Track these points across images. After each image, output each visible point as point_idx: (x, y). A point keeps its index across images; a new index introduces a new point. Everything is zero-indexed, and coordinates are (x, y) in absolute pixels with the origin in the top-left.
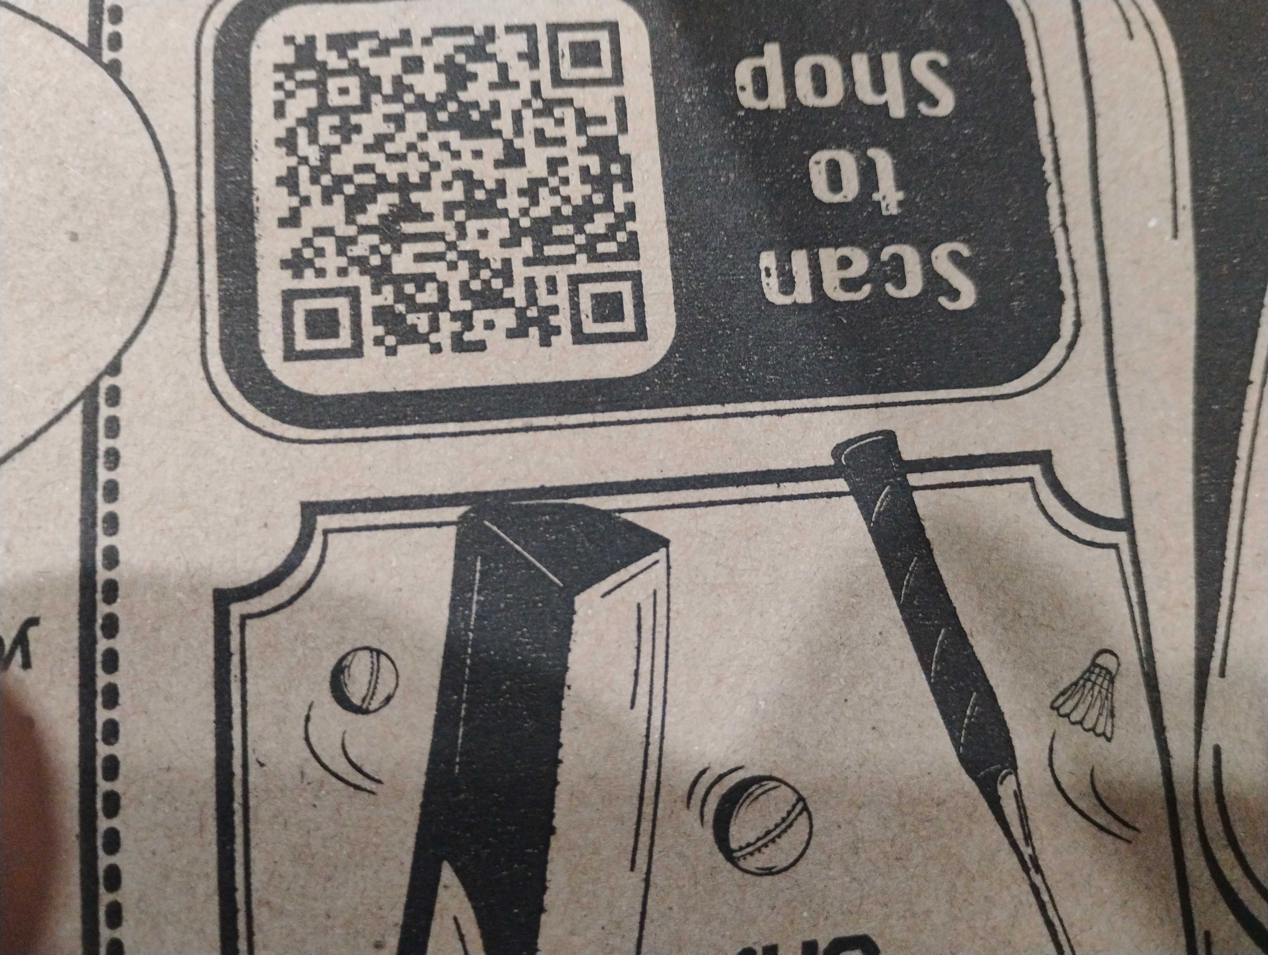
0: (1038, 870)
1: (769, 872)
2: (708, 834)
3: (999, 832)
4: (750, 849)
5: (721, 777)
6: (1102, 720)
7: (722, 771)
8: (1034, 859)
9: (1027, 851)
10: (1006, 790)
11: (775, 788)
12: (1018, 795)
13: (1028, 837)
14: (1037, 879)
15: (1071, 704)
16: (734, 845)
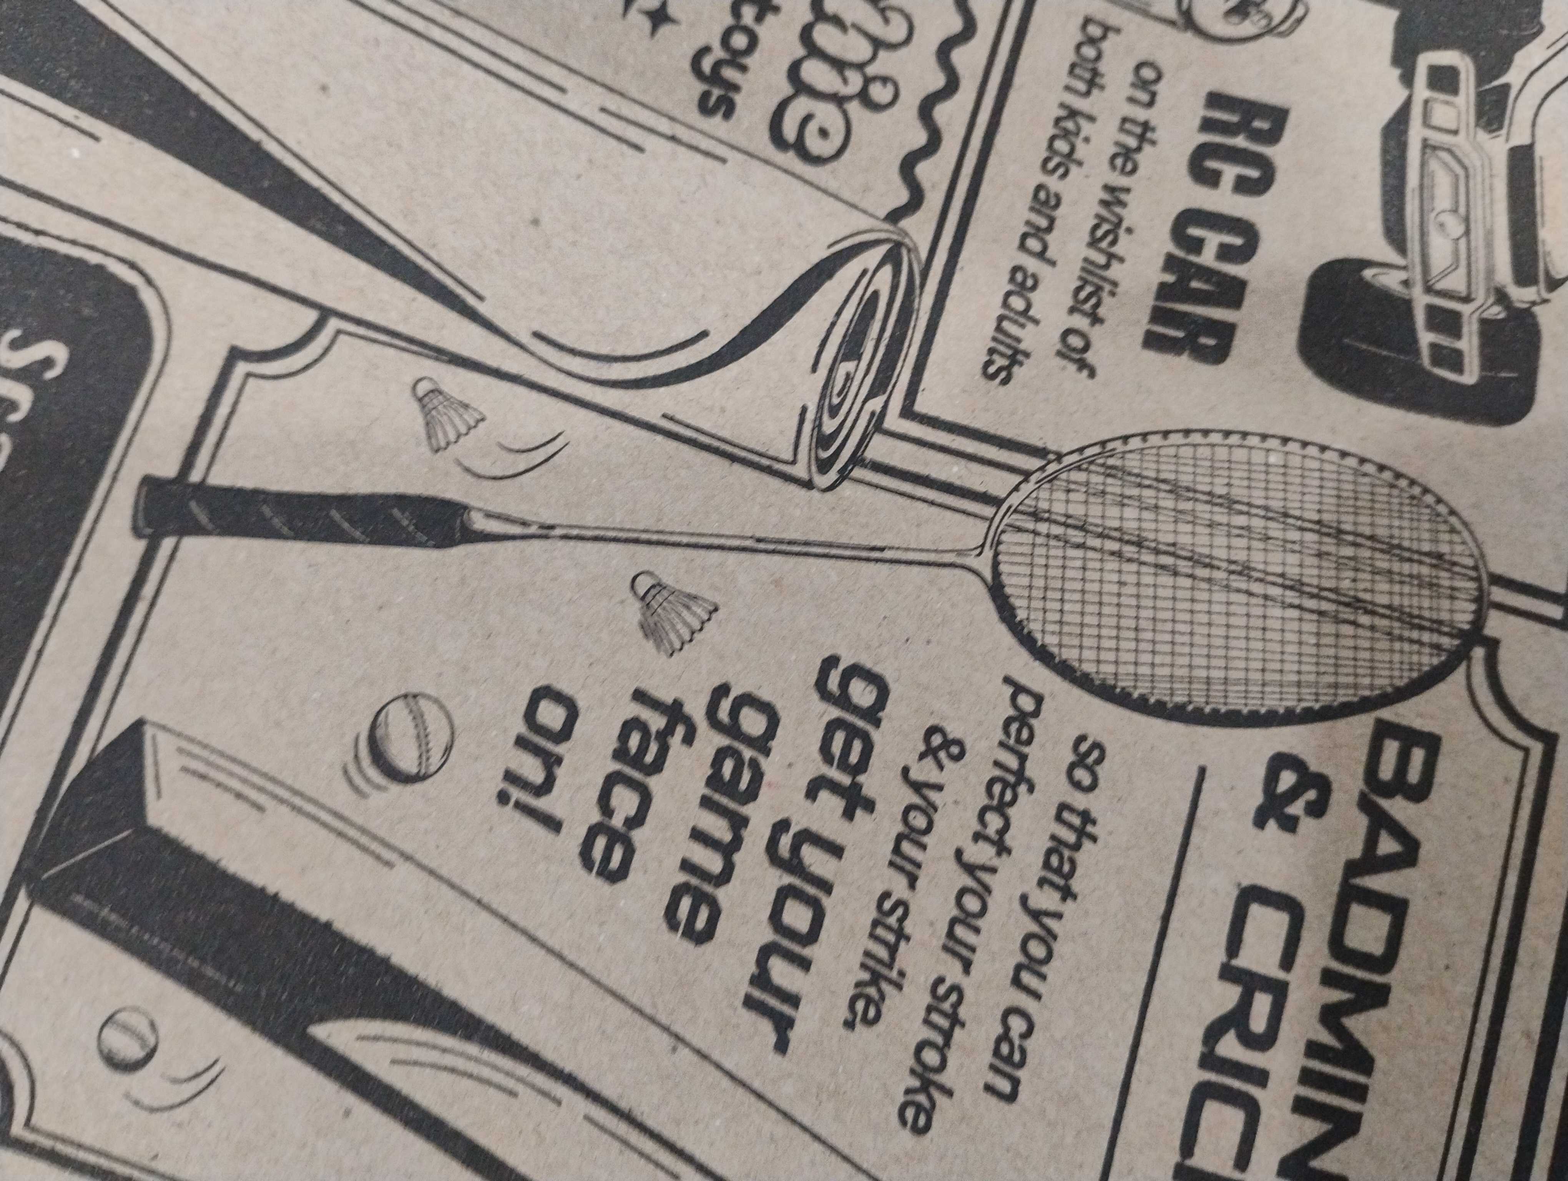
0: (552, 527)
1: (448, 750)
2: (395, 789)
3: (509, 544)
4: (424, 758)
5: (356, 756)
6: (466, 417)
7: (352, 754)
8: (542, 527)
9: (533, 530)
10: (480, 523)
11: (387, 716)
12: (489, 515)
13: (524, 524)
14: (558, 532)
15: (440, 435)
16: (414, 770)
